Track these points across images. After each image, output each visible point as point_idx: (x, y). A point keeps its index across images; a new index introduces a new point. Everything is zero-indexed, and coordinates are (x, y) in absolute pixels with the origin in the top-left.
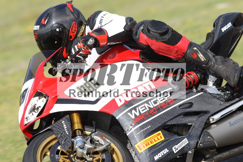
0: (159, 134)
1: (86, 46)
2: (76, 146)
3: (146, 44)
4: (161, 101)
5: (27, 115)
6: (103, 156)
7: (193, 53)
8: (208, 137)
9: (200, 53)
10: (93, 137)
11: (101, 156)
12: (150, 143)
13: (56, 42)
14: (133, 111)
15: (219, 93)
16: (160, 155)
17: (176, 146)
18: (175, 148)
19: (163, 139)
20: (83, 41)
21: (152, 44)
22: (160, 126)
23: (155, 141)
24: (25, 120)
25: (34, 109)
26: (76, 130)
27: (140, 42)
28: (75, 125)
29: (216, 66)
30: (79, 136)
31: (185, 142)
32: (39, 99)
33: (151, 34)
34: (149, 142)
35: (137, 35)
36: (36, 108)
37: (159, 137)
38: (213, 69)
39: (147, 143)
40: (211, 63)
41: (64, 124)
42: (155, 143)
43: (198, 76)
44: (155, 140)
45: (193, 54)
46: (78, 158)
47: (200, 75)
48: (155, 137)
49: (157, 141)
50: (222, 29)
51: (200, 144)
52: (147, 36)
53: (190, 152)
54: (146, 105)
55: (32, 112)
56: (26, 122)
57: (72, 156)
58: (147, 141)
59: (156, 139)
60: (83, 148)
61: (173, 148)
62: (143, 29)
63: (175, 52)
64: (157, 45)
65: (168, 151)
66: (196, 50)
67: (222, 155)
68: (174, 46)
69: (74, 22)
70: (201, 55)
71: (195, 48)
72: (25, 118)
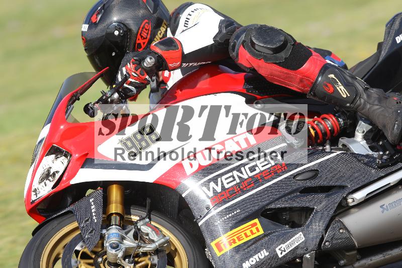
0: (255, 224)
1: (140, 70)
2: (106, 243)
3: (250, 66)
4: (263, 166)
5: (36, 185)
6: (153, 260)
7: (328, 84)
8: (341, 231)
9: (340, 84)
10: (139, 227)
11: (150, 259)
12: (237, 241)
13: (114, 54)
14: (212, 184)
15: (371, 152)
16: (252, 261)
17: (282, 245)
18: (279, 249)
19: (261, 232)
20: (136, 60)
21: (259, 67)
22: (257, 211)
23: (246, 236)
24: (33, 193)
25: (47, 175)
26: (112, 214)
27: (238, 62)
28: (111, 205)
29: (368, 106)
30: (116, 225)
31: (298, 239)
32: (57, 158)
33: (257, 50)
34: (235, 238)
35: (234, 51)
36: (51, 173)
37: (254, 229)
38: (364, 111)
39: (232, 240)
40: (360, 100)
41: (92, 204)
42: (246, 240)
43: (339, 121)
44: (246, 234)
45: (327, 86)
46: (110, 264)
47: (344, 120)
48: (247, 230)
49: (250, 236)
50: (397, 38)
51: (326, 241)
52: (251, 52)
53: (308, 256)
54: (235, 173)
55: (45, 181)
56: (33, 198)
57: (100, 260)
58: (232, 237)
59: (248, 233)
60: (118, 246)
61: (277, 249)
62: (244, 41)
63: (298, 80)
64: (266, 69)
65: (268, 253)
66: (332, 78)
67: (369, 260)
68: (294, 72)
69: (146, 21)
70: (342, 88)
71: (332, 76)
72: (33, 190)
